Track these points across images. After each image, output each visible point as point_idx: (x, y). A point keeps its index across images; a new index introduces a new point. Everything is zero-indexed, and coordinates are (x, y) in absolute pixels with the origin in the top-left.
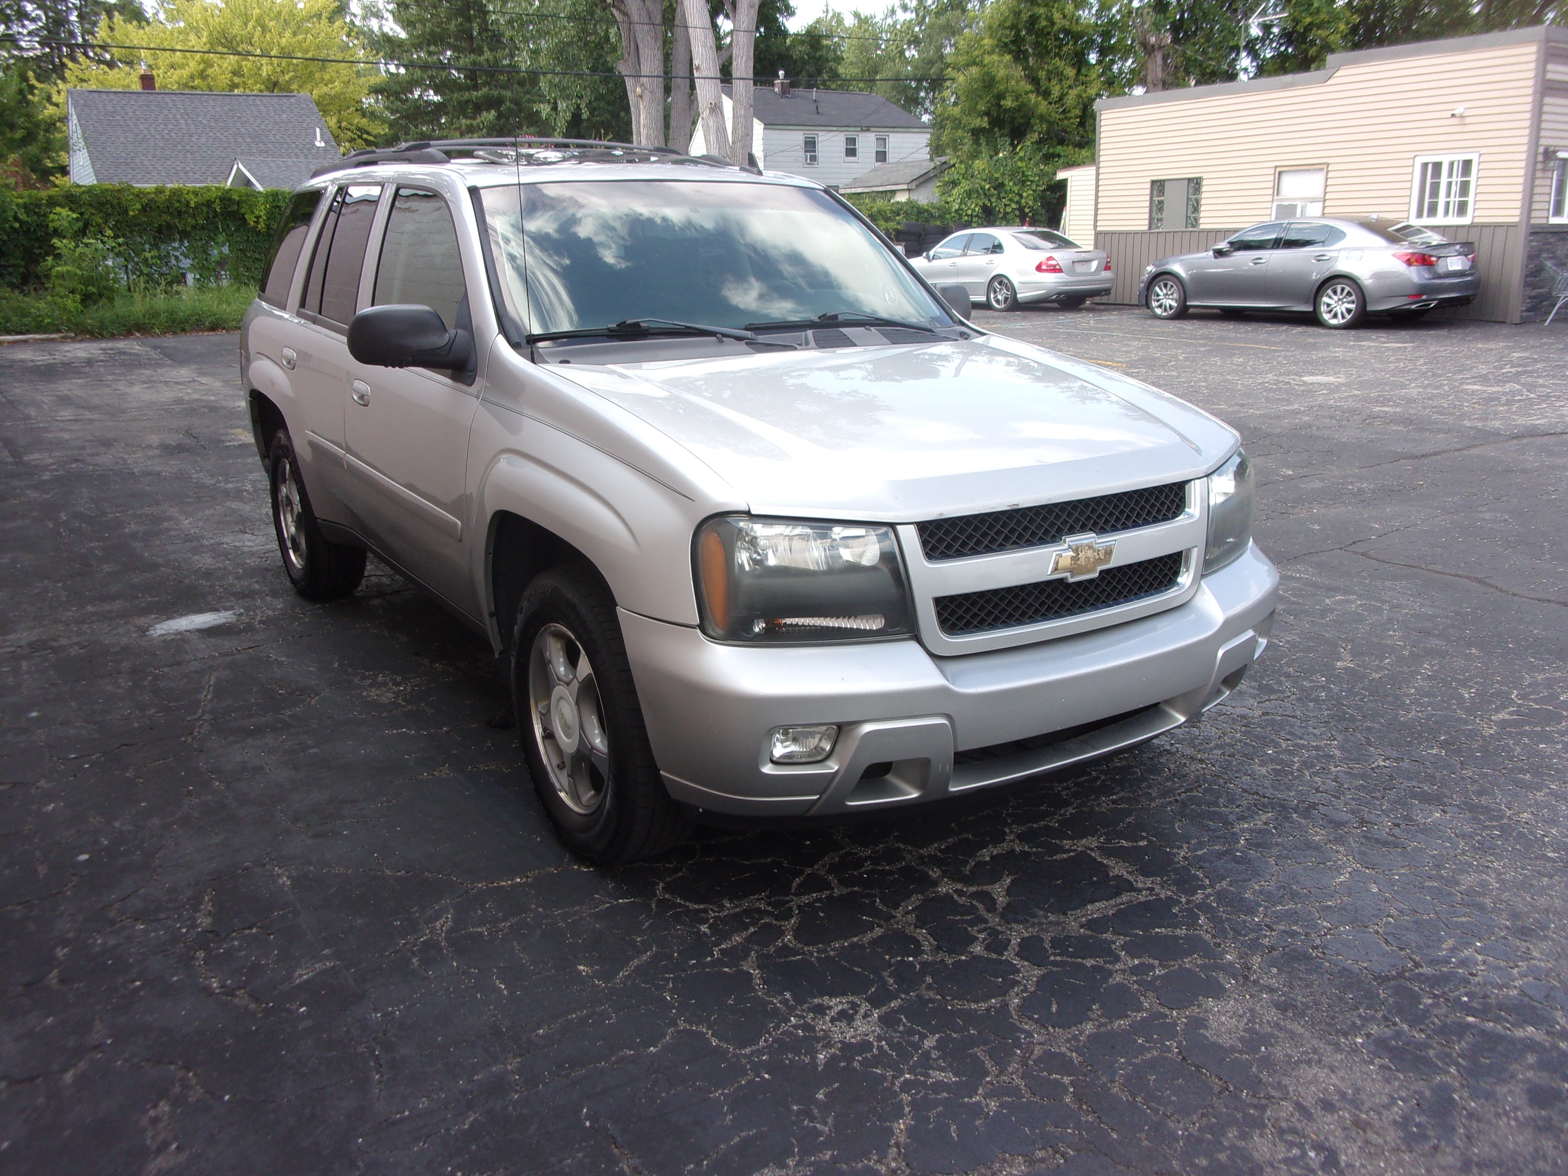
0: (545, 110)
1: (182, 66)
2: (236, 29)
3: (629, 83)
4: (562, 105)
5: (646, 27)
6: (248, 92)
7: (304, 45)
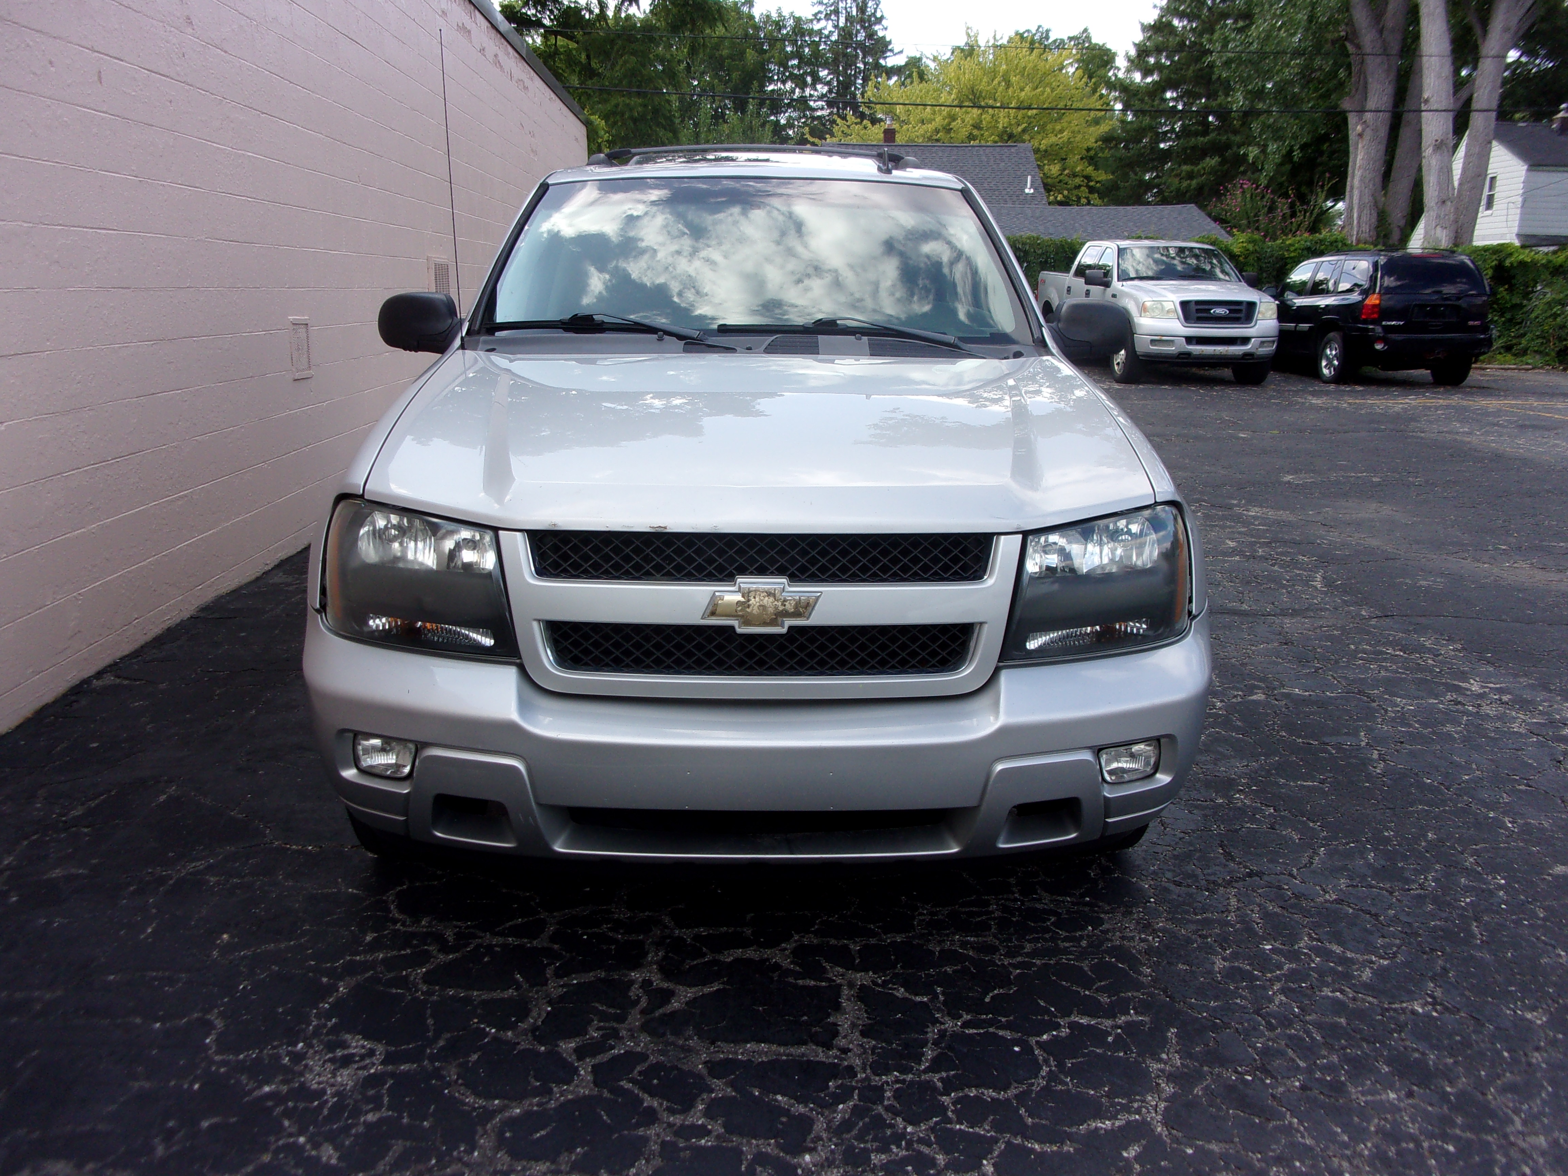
0: (1253, 152)
1: (930, 121)
2: (983, 86)
3: (1352, 119)
4: (1272, 147)
5: (1378, 60)
6: (983, 143)
7: (1041, 98)
